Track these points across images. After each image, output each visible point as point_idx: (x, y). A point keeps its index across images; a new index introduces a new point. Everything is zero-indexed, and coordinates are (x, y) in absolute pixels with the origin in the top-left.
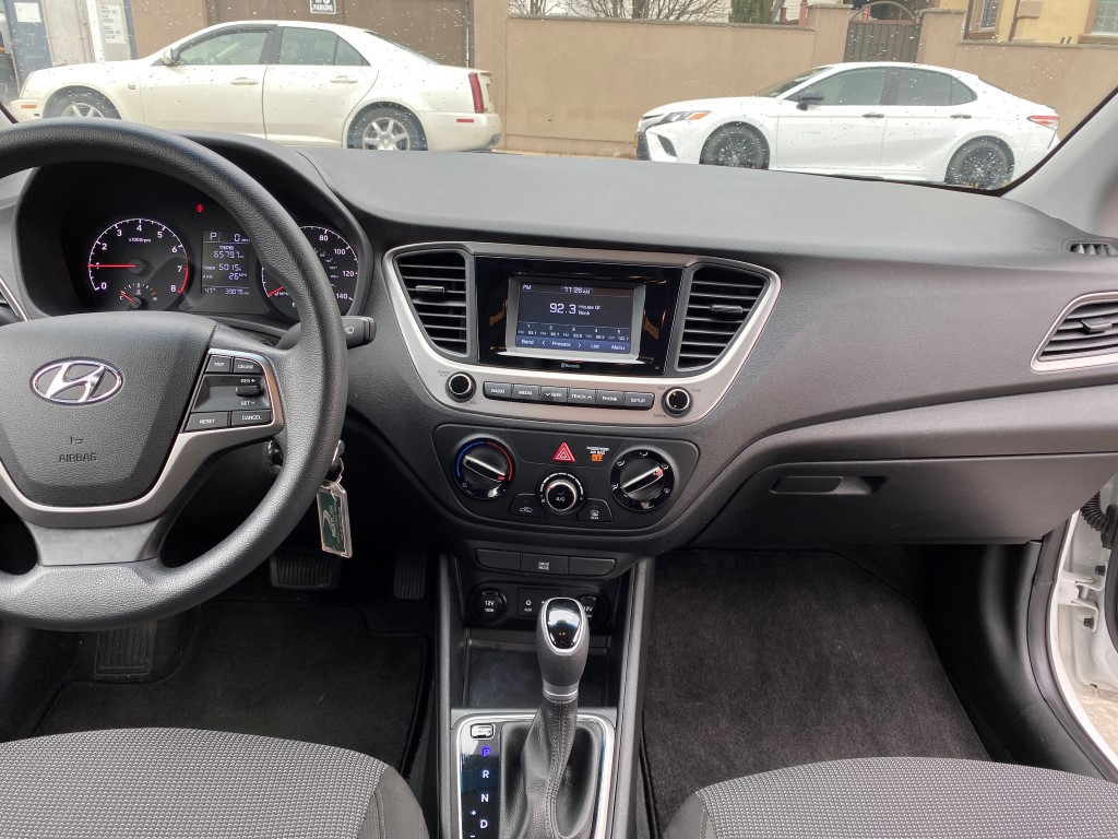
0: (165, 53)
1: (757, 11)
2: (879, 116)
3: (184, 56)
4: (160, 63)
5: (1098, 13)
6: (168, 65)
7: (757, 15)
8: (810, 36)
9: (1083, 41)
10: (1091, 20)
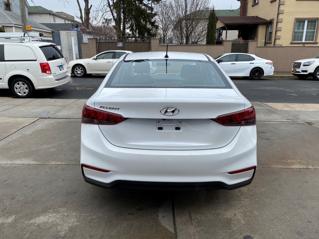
0: (95, 57)
1: (212, 42)
2: (235, 64)
3: (98, 58)
4: (94, 59)
5: (294, 37)
6: (95, 59)
7: (212, 43)
8: (223, 47)
9: (291, 43)
10: (293, 39)
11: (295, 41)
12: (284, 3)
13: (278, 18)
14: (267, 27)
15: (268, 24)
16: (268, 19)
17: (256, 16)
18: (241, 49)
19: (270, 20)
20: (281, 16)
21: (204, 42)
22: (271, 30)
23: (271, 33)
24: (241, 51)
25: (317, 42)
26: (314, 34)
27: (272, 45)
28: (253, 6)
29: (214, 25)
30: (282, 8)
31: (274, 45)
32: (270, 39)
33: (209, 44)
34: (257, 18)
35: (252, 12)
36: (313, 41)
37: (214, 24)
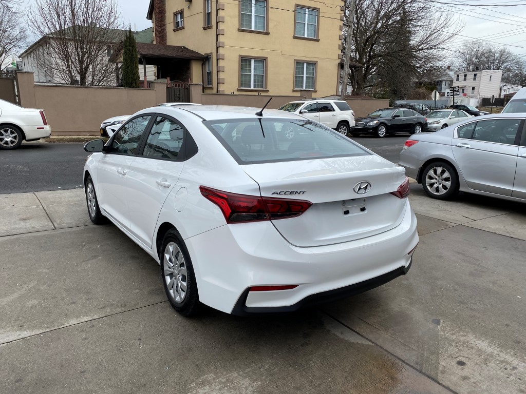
1: (134, 83)
5: (241, 81)
7: (134, 85)
8: (154, 92)
9: (239, 90)
10: (240, 84)
11: (243, 87)
12: (224, 32)
13: (217, 52)
14: (202, 65)
15: (205, 60)
16: (203, 52)
17: (184, 47)
18: (181, 96)
19: (205, 54)
20: (221, 51)
21: (114, 83)
22: (209, 70)
23: (210, 74)
24: (181, 99)
25: (268, 89)
26: (263, 78)
27: (215, 91)
28: (175, 31)
29: (134, 56)
30: (221, 39)
31: (217, 92)
32: (210, 82)
33: (130, 87)
34: (184, 49)
35: (174, 39)
36: (262, 87)
37: (134, 53)
